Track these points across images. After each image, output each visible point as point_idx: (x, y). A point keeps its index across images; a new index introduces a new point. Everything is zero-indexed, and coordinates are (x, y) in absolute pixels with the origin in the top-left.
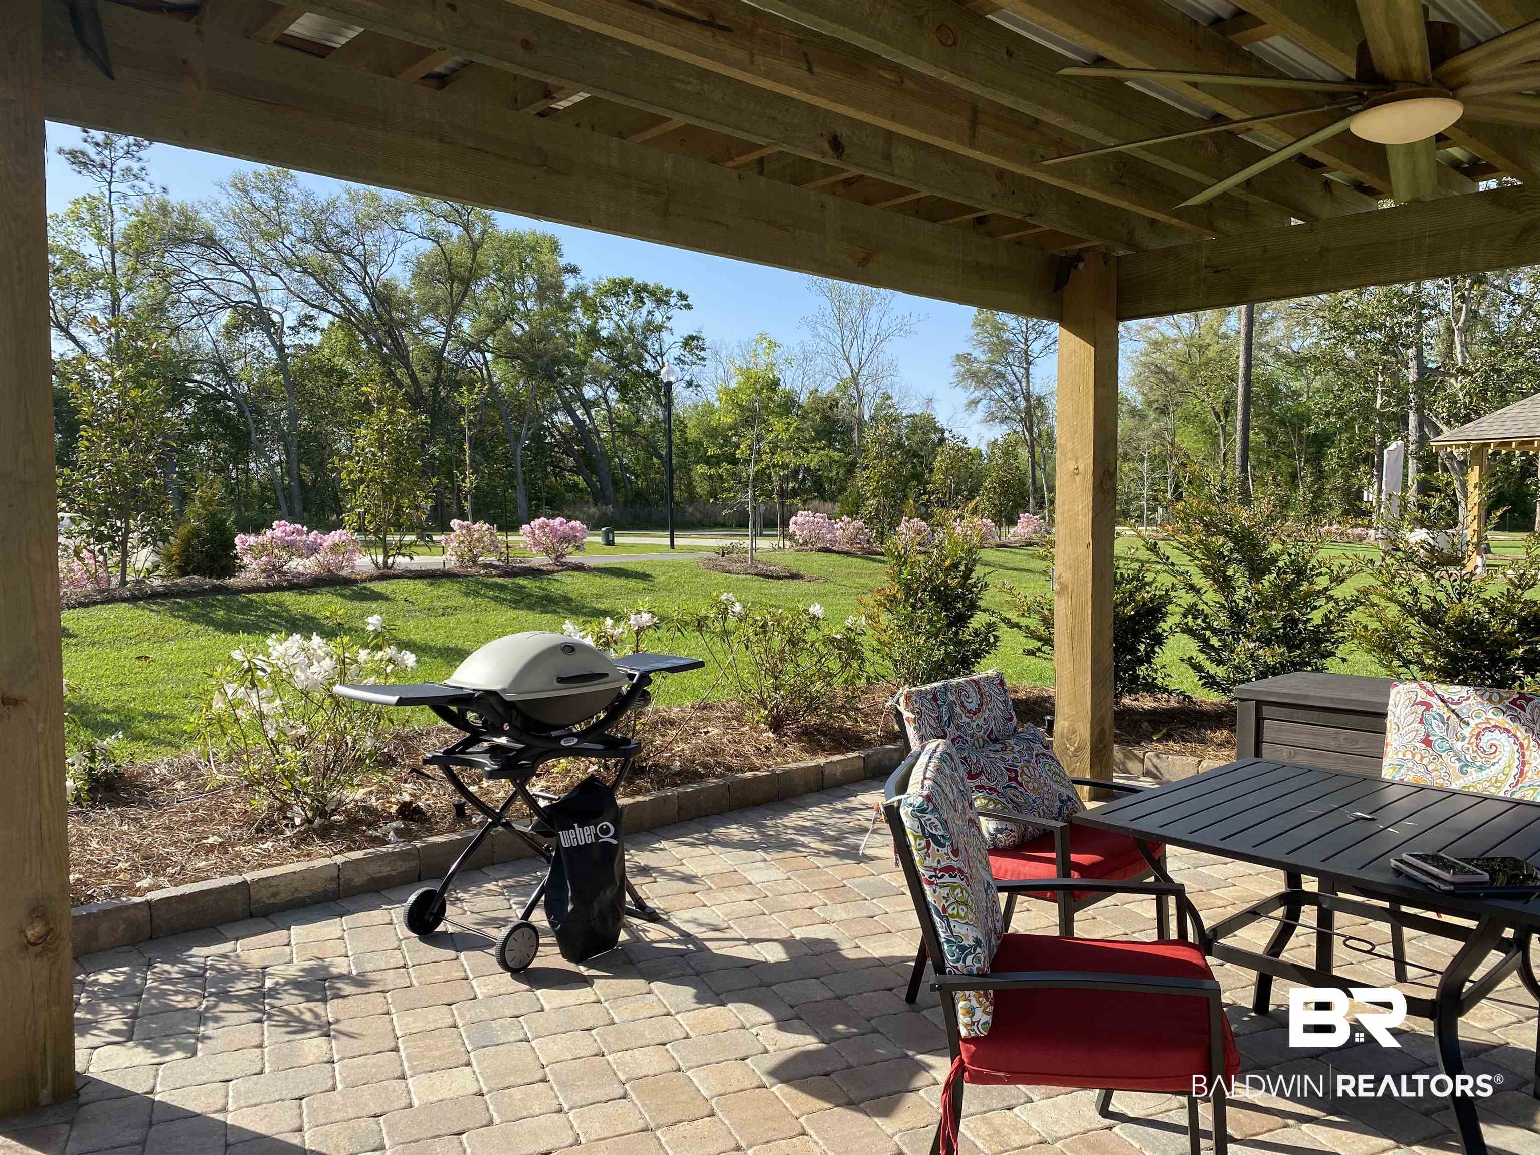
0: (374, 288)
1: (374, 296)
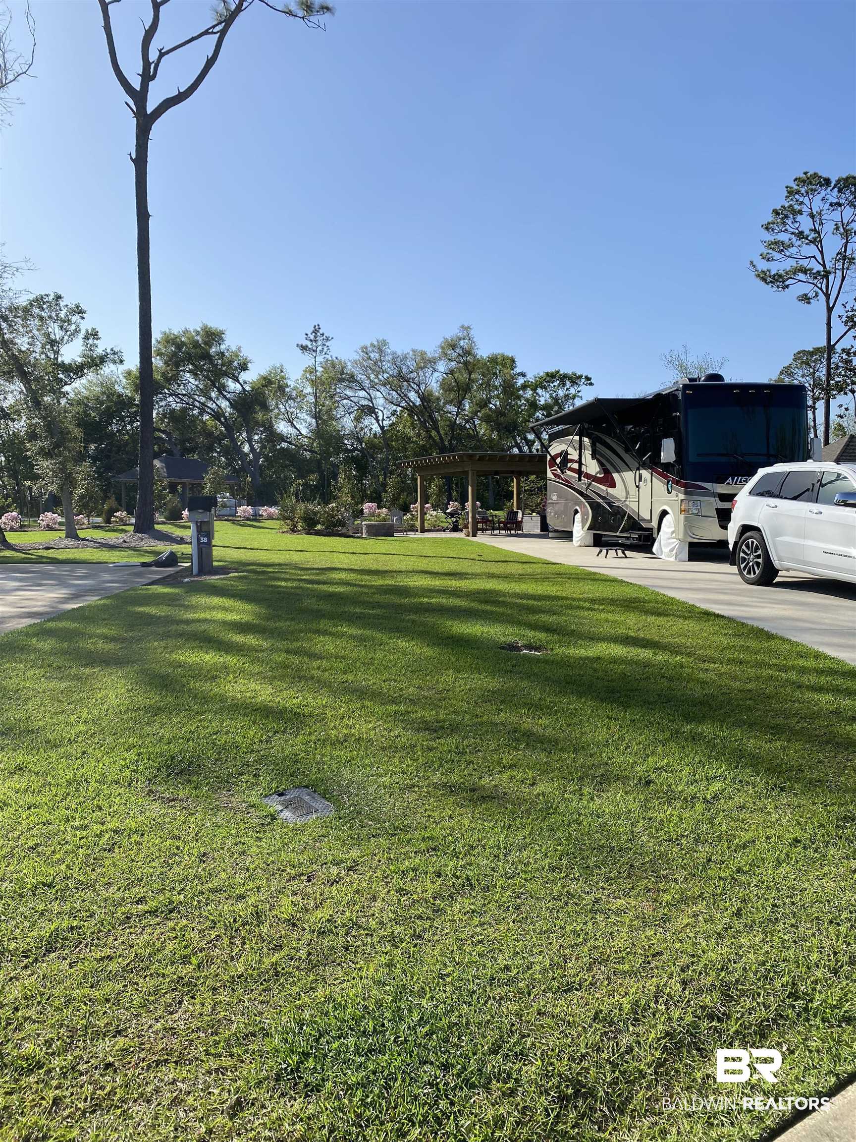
0: (423, 394)
1: (423, 398)
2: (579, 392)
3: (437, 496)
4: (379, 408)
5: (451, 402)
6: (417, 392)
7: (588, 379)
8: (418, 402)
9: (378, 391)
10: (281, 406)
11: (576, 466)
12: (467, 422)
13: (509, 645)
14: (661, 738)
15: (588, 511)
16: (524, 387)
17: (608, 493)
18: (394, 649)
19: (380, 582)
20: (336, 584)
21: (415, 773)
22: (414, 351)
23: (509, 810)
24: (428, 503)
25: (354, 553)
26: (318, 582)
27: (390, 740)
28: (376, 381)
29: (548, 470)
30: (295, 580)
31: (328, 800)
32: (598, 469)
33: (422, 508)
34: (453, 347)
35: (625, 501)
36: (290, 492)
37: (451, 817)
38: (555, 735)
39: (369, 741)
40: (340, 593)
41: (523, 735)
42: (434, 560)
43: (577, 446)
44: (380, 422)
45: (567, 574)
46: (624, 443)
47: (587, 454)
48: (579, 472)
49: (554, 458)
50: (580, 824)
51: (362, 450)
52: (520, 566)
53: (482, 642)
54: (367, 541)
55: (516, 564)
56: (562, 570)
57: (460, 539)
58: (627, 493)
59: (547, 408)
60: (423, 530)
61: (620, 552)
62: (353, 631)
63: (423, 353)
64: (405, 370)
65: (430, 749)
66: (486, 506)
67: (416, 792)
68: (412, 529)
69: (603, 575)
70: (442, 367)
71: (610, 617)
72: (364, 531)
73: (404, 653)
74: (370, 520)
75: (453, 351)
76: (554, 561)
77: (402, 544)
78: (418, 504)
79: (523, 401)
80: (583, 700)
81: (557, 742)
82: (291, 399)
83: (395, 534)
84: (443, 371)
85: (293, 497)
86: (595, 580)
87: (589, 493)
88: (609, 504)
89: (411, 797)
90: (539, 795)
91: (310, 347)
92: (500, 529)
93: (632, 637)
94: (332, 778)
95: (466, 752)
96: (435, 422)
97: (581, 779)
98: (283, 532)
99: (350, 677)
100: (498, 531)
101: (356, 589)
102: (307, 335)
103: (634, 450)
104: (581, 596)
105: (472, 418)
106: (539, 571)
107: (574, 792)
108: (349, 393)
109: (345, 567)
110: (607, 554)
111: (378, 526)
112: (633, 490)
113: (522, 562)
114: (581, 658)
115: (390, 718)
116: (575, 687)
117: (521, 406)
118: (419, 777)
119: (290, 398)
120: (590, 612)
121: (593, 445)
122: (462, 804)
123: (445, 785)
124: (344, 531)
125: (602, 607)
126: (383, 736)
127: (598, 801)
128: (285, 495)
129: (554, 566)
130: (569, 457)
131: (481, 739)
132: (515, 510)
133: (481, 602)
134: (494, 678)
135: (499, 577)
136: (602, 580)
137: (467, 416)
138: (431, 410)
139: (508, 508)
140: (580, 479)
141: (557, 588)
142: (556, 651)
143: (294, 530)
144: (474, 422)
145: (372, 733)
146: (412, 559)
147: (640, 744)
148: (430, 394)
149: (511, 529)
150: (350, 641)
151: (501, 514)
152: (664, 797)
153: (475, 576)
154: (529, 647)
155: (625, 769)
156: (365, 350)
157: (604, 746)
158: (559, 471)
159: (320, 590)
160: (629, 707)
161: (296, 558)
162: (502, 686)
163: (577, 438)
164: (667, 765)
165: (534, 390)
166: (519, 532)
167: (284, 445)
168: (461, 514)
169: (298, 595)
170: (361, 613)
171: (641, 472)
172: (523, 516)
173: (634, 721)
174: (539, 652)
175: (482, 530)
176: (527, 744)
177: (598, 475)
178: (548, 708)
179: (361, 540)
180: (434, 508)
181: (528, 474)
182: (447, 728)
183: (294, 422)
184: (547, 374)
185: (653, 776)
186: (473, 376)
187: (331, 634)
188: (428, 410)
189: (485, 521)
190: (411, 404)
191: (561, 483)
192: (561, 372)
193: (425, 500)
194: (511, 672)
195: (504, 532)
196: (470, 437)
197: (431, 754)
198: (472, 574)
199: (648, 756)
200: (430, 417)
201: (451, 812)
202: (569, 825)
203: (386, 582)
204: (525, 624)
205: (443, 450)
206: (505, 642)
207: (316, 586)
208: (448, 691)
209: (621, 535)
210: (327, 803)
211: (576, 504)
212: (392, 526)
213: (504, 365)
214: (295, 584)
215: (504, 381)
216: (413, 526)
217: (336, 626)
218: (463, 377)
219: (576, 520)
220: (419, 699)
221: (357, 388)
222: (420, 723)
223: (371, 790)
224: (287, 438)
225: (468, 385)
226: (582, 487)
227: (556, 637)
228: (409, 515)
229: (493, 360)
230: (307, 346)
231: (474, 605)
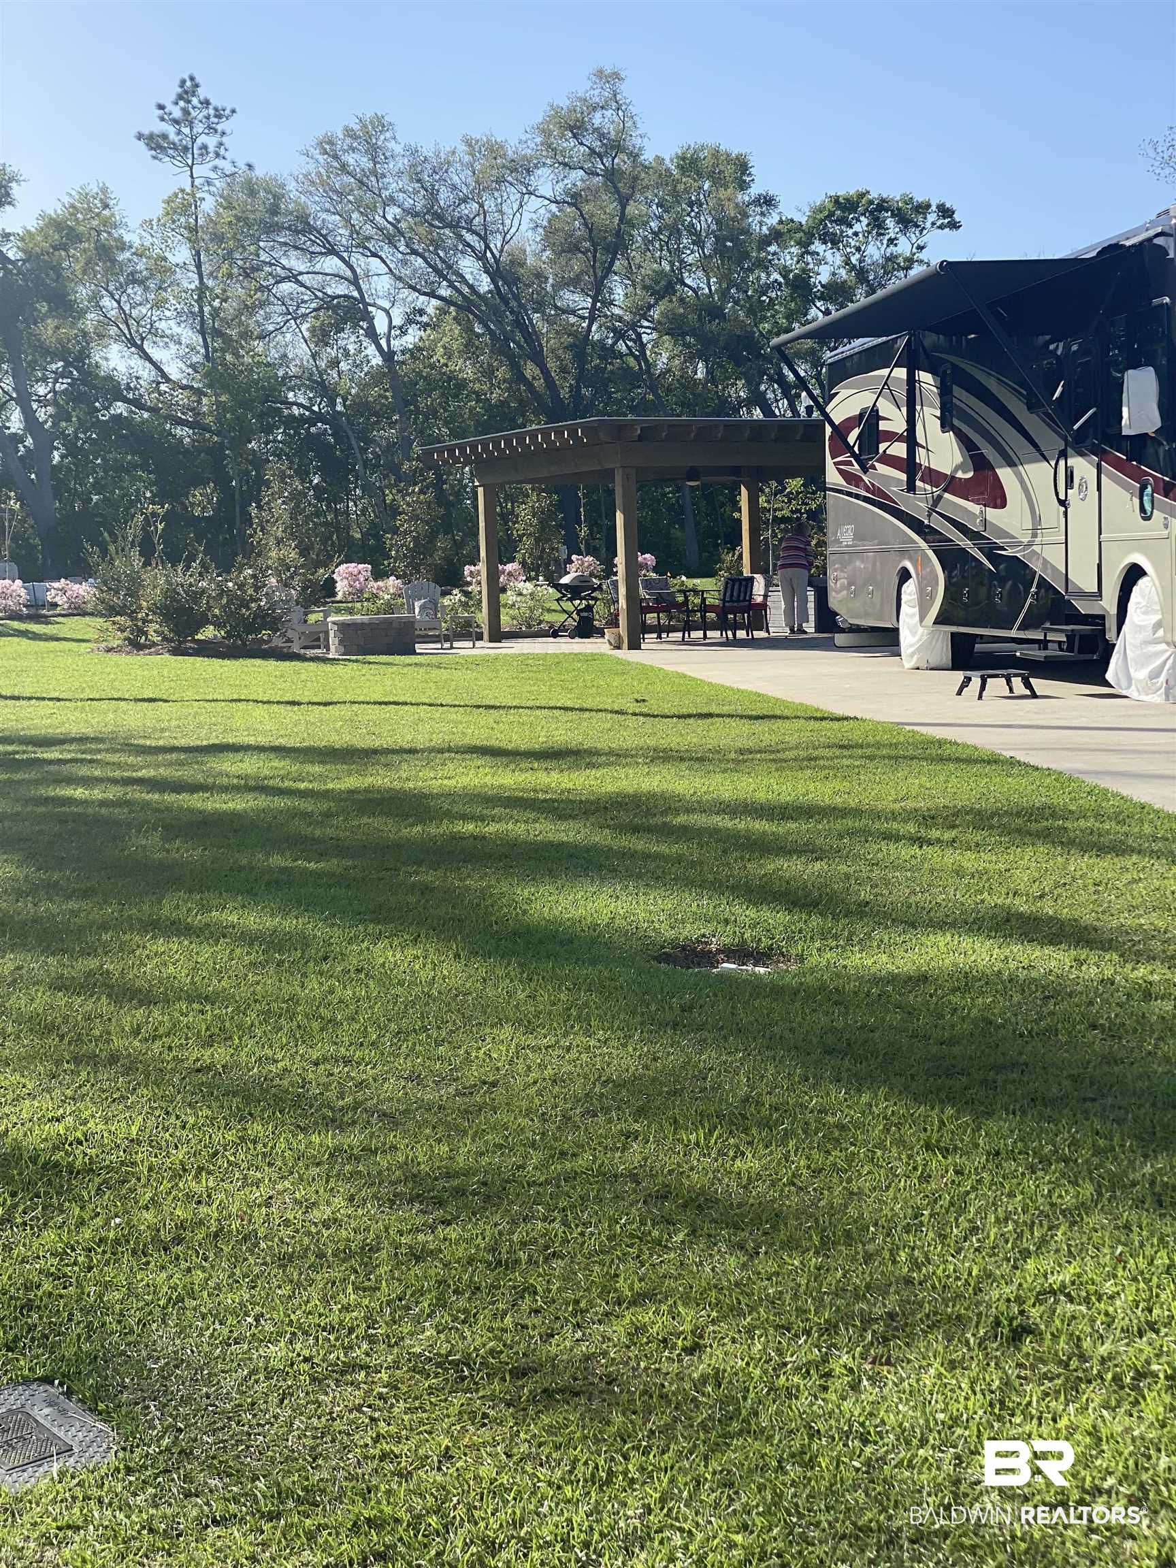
0: (497, 261)
1: (495, 273)
2: (920, 248)
3: (537, 540)
4: (380, 302)
5: (573, 283)
6: (481, 257)
7: (945, 212)
8: (485, 284)
9: (375, 255)
10: (107, 302)
11: (899, 450)
12: (620, 335)
13: (684, 948)
14: (1068, 1200)
15: (934, 572)
16: (776, 236)
17: (985, 522)
18: (358, 971)
19: (351, 782)
20: (225, 789)
21: (360, 1331)
22: (468, 143)
23: (613, 1429)
24: (512, 560)
25: (293, 703)
26: (178, 787)
27: (309, 1233)
28: (369, 230)
29: (829, 462)
30: (115, 781)
31: (105, 1416)
32: (959, 458)
33: (493, 575)
34: (576, 128)
35: (1030, 545)
36: (124, 538)
37: (447, 1455)
38: (773, 1201)
39: (245, 1239)
40: (234, 816)
41: (685, 1206)
42: (512, 716)
43: (902, 395)
44: (383, 342)
45: (869, 746)
46: (1022, 384)
47: (929, 415)
48: (910, 466)
49: (840, 432)
50: (811, 1464)
51: (332, 419)
52: (746, 727)
53: (609, 945)
54: (339, 669)
55: (734, 723)
56: (857, 737)
57: (593, 657)
58: (1036, 520)
59: (836, 292)
60: (497, 635)
61: (1017, 682)
62: (254, 920)
63: (495, 150)
64: (445, 196)
65: (418, 1255)
66: (669, 563)
67: (355, 1384)
68: (467, 631)
69: (966, 746)
70: (546, 182)
71: (969, 861)
72: (333, 641)
73: (385, 980)
74: (350, 611)
75: (573, 142)
76: (839, 711)
77: (435, 673)
78: (482, 567)
79: (775, 276)
80: (865, 1098)
81: (778, 1218)
82: (134, 281)
83: (419, 647)
84: (549, 194)
85: (135, 553)
86: (942, 759)
87: (937, 523)
88: (991, 551)
89: (345, 1396)
90: (704, 1379)
91: (173, 137)
92: (705, 626)
93: (1020, 916)
94: (123, 1353)
95: (517, 1261)
96: (531, 336)
97: (830, 1328)
98: (109, 650)
99: (220, 1054)
100: (700, 634)
101: (280, 803)
102: (161, 107)
103: (1050, 402)
104: (897, 806)
105: (633, 326)
106: (792, 740)
107: (805, 1370)
108: (296, 262)
109: (263, 740)
110: (983, 688)
111: (370, 626)
112: (1050, 511)
113: (751, 718)
114: (876, 980)
115: (314, 1171)
116: (846, 1062)
117: (768, 286)
118: (372, 1340)
119: (133, 279)
120: (915, 850)
121: (945, 392)
122: (485, 1416)
123: (442, 1362)
124: (278, 642)
125: (948, 835)
126: (287, 1223)
127: (870, 1392)
128: (112, 548)
129: (836, 725)
130: (883, 426)
131: (565, 1223)
132: (746, 572)
133: (621, 828)
134: (625, 1045)
135: (682, 759)
136: (958, 760)
137: (620, 319)
138: (520, 305)
139: (728, 570)
140: (911, 487)
141: (837, 784)
142: (814, 960)
143: (136, 645)
144: (639, 336)
145: (259, 1214)
146: (453, 715)
147: (1006, 1220)
148: (517, 262)
149: (735, 627)
150: (238, 951)
151: (710, 587)
152: (1058, 1376)
153: (618, 756)
154: (740, 953)
155: (958, 1297)
156: (327, 146)
157: (907, 1229)
158: (857, 466)
159: (181, 808)
160: (989, 1114)
161: (134, 719)
162: (646, 1067)
163: (901, 373)
164: (1077, 1281)
165: (805, 244)
166: (759, 634)
167: (120, 408)
168: (600, 588)
169: (117, 823)
170: (283, 870)
171: (1070, 462)
172: (767, 591)
173: (997, 1154)
174: (764, 965)
175: (659, 630)
176: (694, 1232)
177: (960, 475)
178: (765, 1124)
179: (328, 668)
180: (531, 571)
181: (781, 475)
182: (474, 1193)
183: (145, 346)
184: (836, 201)
185: (1035, 1312)
186: (631, 209)
187: (188, 931)
188: (513, 304)
189: (664, 604)
190: (466, 290)
191: (866, 499)
192: (874, 195)
193: (502, 551)
194: (675, 1026)
195: (717, 634)
196: (631, 378)
197: (417, 1270)
198: (611, 753)
199: (1026, 1254)
200: (519, 324)
201: (446, 1442)
202: (780, 1468)
203: (369, 781)
204: (733, 889)
205: (555, 411)
206: (674, 943)
207: (170, 798)
208: (494, 1084)
209: (1022, 635)
210: (99, 1425)
211: (903, 553)
212: (410, 624)
213: (718, 180)
214: (112, 793)
215: (719, 222)
216: (468, 623)
217: (205, 908)
218: (605, 211)
219: (904, 597)
220: (407, 1111)
221: (318, 249)
222: (398, 1181)
223: (229, 1383)
224: (128, 388)
225: (618, 234)
226: (917, 505)
227: (816, 921)
228: (457, 595)
229: (690, 164)
230: (165, 136)
231: (601, 838)
